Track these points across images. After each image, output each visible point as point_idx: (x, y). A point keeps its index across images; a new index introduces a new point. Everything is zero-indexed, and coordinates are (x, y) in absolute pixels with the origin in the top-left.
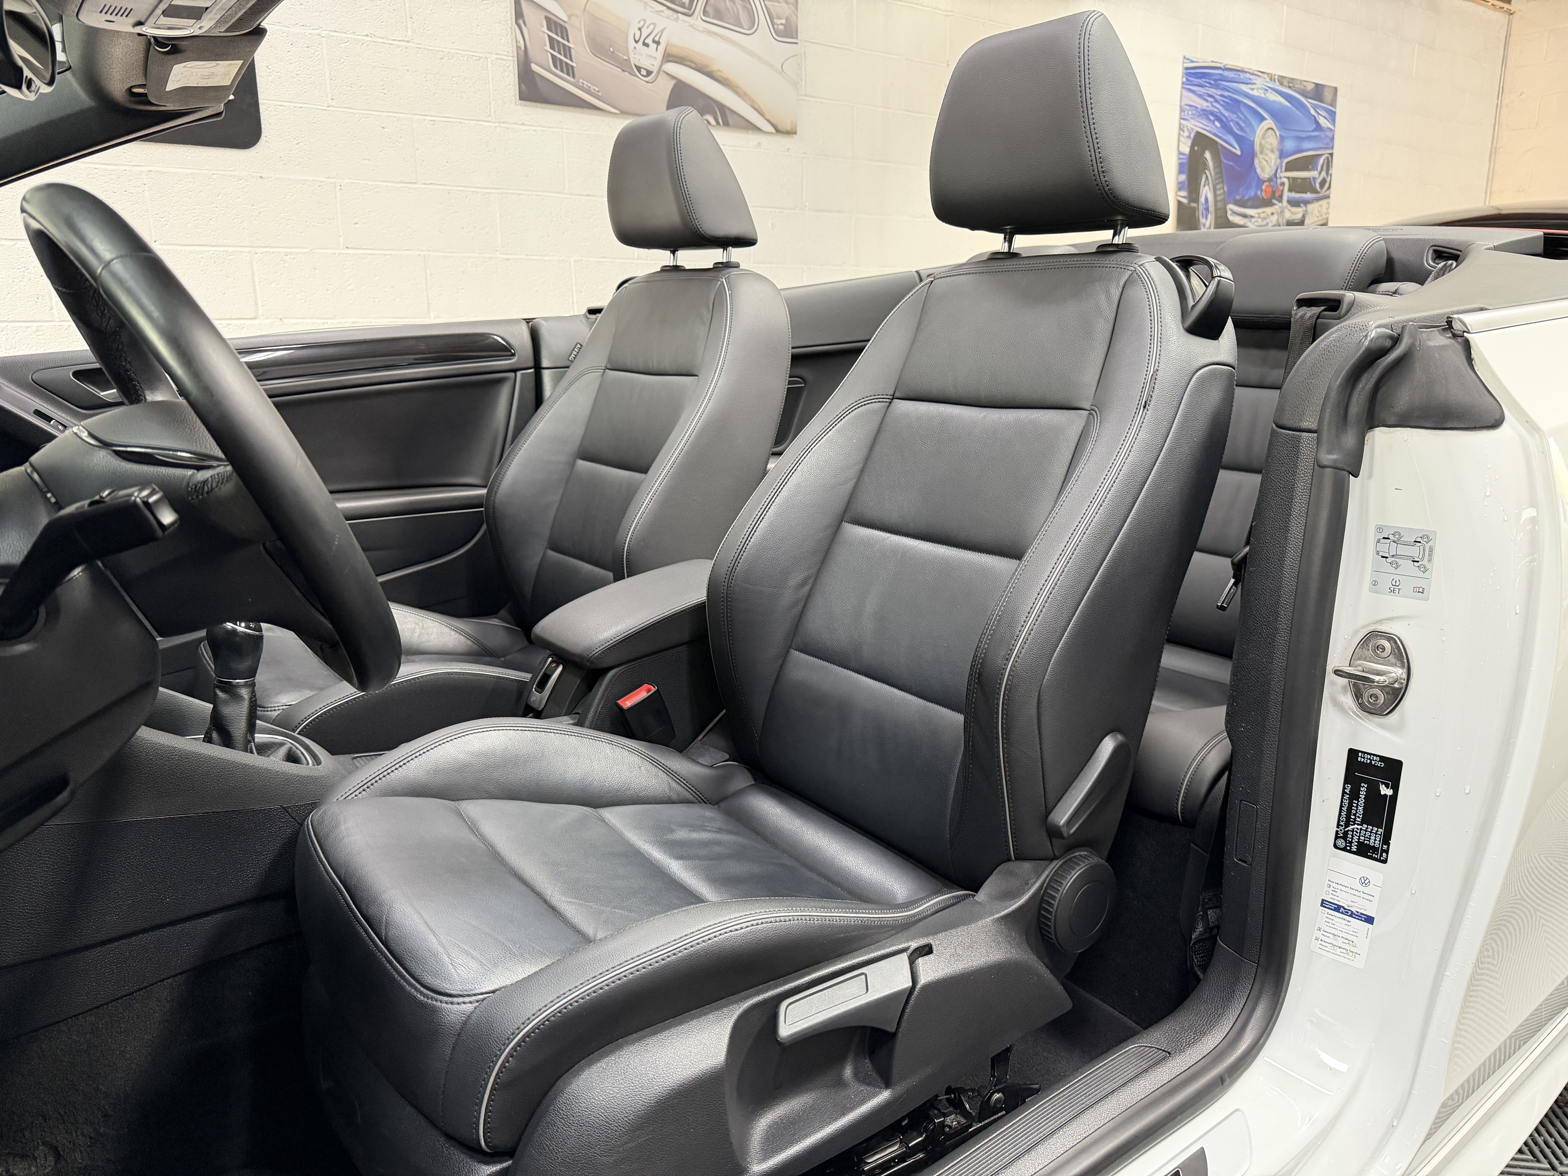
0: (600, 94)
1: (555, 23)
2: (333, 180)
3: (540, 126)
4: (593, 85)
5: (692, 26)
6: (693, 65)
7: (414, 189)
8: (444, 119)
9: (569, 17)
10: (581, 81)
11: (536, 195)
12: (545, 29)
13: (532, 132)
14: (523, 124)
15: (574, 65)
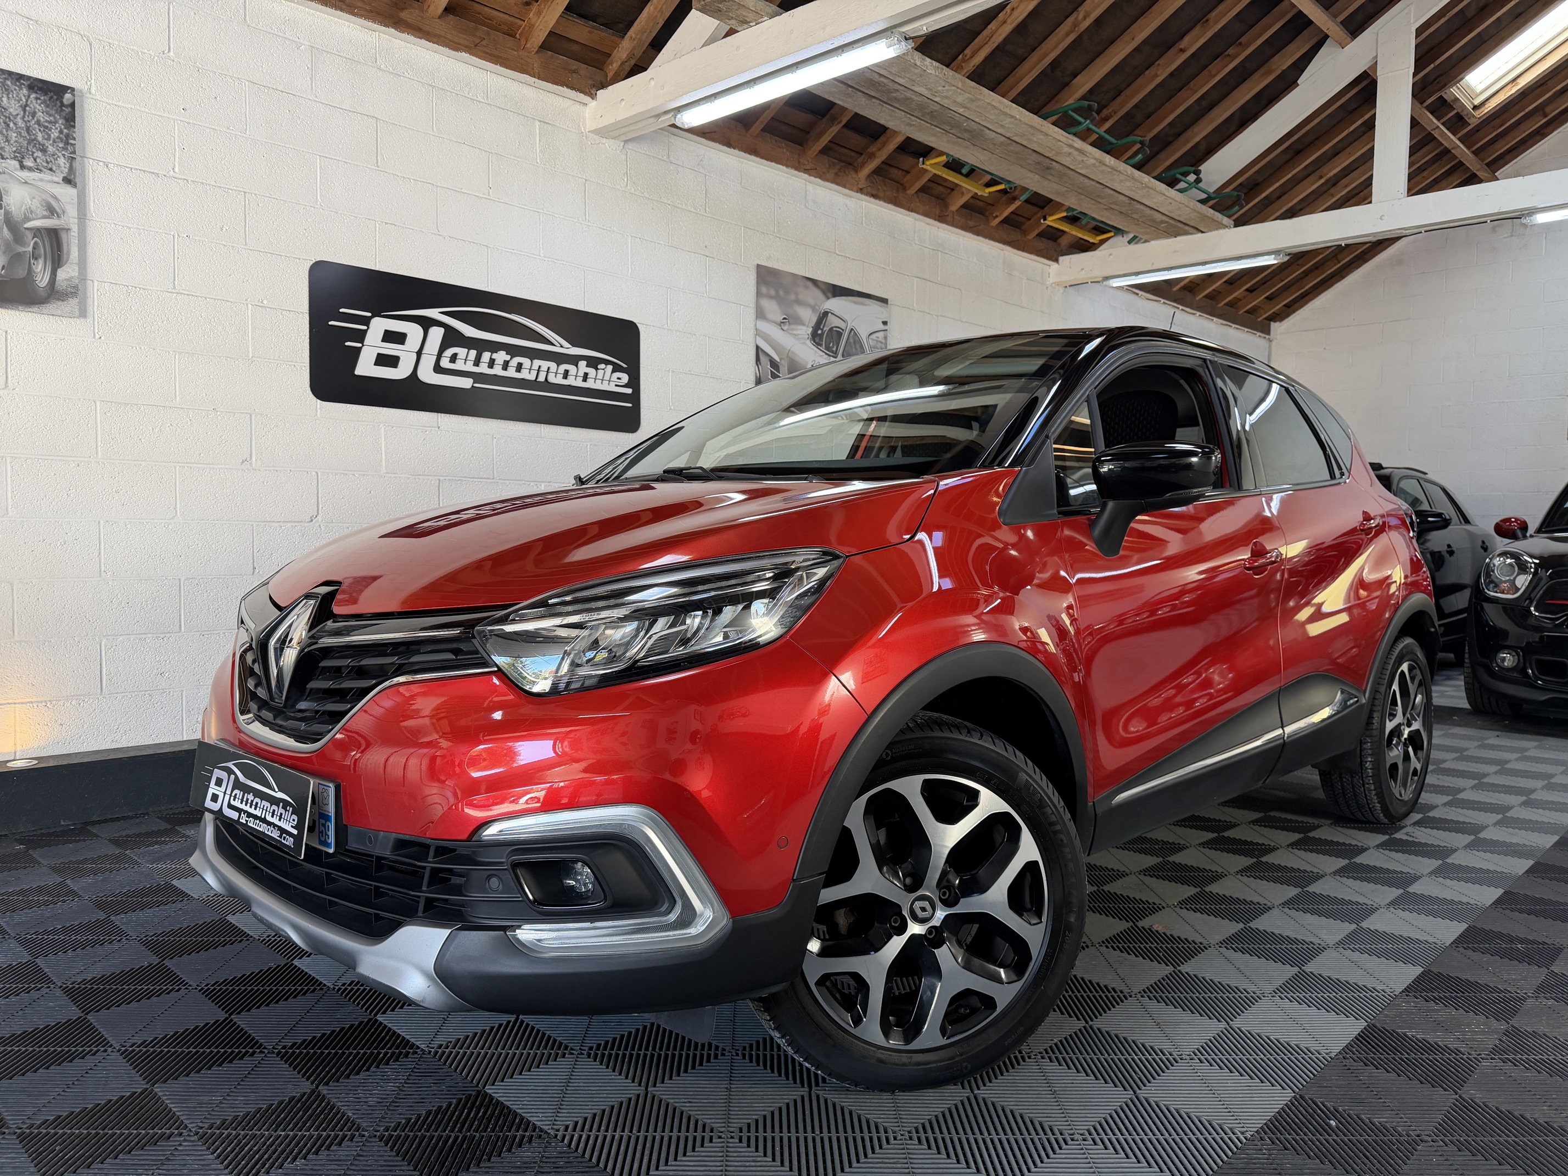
1: (773, 361)
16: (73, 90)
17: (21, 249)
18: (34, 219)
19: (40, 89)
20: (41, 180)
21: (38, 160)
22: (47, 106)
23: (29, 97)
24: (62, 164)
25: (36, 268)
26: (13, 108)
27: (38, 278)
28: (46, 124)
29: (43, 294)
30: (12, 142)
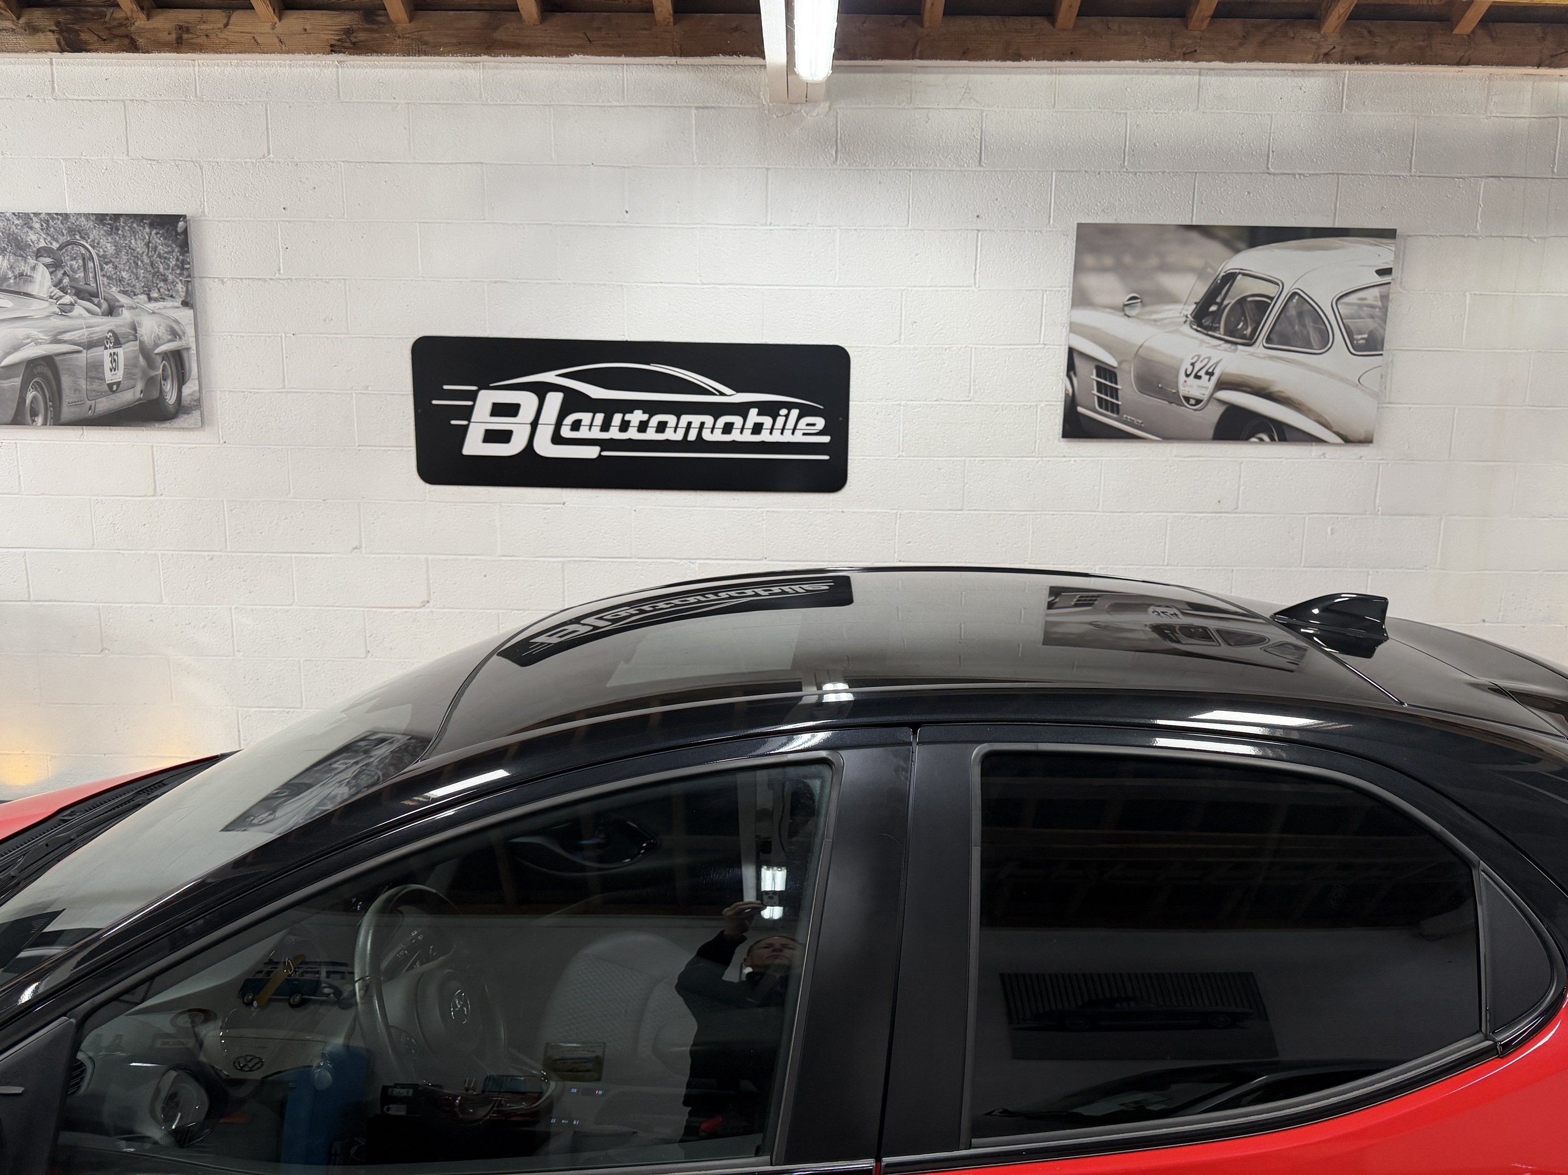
0: (1143, 425)
1: (1105, 369)
2: (895, 511)
3: (1081, 457)
4: (1137, 418)
5: (1252, 354)
6: (1249, 390)
7: (960, 515)
8: (992, 459)
9: (1120, 363)
10: (1125, 416)
11: (1069, 514)
12: (1094, 377)
13: (1072, 462)
14: (1064, 456)
15: (1120, 403)
16: (185, 216)
17: (153, 373)
18: (162, 344)
19: (159, 224)
20: (165, 308)
21: (161, 290)
22: (165, 239)
23: (151, 234)
24: (180, 289)
25: (166, 388)
26: (140, 247)
27: (168, 397)
28: (166, 255)
29: (172, 409)
30: (141, 278)
